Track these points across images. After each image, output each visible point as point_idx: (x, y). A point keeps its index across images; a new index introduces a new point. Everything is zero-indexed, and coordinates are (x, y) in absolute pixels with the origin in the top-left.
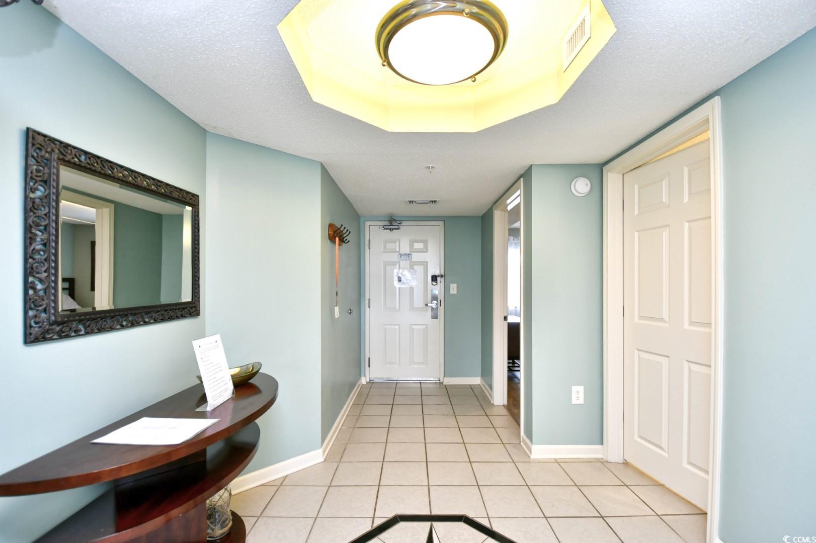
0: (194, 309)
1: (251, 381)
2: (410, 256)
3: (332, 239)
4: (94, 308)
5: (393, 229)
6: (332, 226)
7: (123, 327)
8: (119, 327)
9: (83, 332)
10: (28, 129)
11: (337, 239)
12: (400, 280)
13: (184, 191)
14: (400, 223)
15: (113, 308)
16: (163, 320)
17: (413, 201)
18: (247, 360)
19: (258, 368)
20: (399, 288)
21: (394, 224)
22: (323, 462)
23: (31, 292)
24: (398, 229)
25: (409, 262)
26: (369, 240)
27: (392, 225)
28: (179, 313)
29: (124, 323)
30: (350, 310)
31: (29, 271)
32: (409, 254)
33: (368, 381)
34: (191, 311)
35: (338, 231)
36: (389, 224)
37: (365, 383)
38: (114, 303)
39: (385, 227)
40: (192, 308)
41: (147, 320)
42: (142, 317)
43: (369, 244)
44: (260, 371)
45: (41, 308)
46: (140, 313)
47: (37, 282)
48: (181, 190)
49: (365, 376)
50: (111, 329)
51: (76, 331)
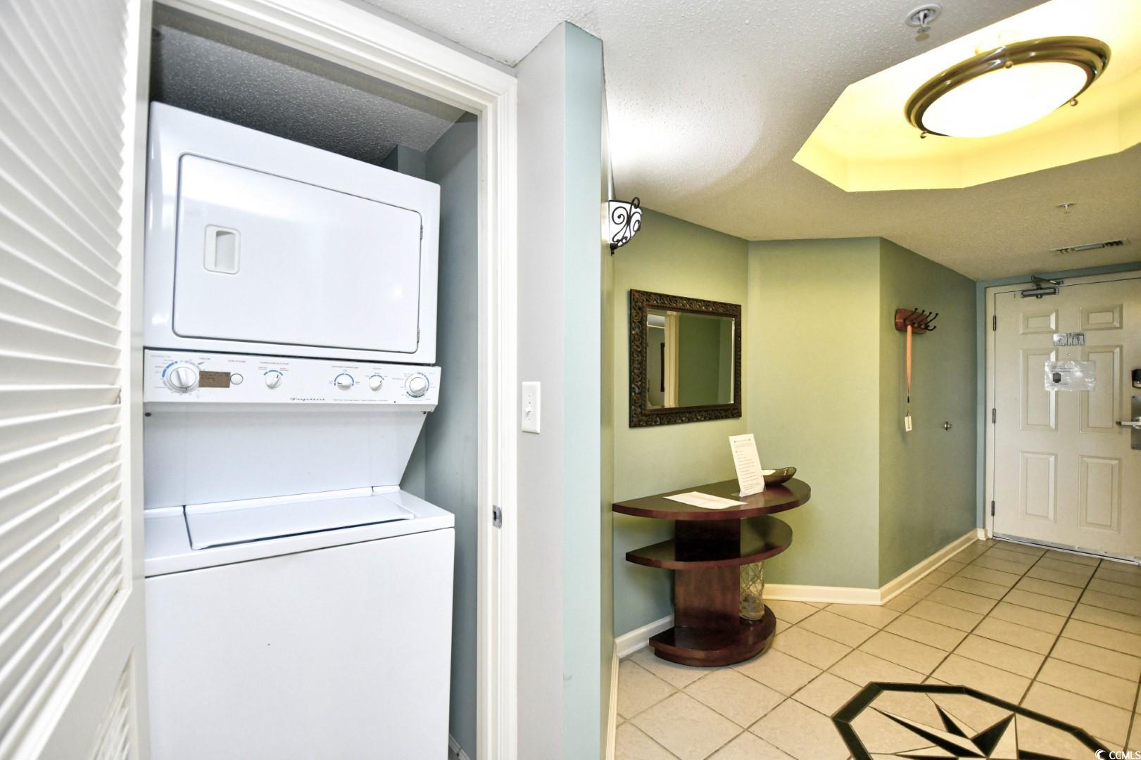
0: (736, 411)
1: (784, 484)
2: (1081, 337)
3: (901, 328)
4: (663, 406)
5: (1042, 295)
6: (900, 312)
7: (683, 422)
8: (680, 421)
9: (658, 423)
10: (631, 290)
11: (909, 328)
12: (1057, 379)
13: (728, 304)
14: (1058, 283)
15: (678, 406)
16: (711, 419)
17: (1066, 250)
18: (784, 464)
19: (793, 472)
20: (1057, 393)
21: (1043, 285)
22: (881, 606)
23: (633, 394)
24: (1054, 293)
25: (1079, 348)
26: (995, 318)
27: (1041, 289)
28: (723, 414)
29: (684, 419)
30: (947, 423)
31: (631, 381)
32: (1080, 335)
33: (991, 536)
34: (734, 412)
35: (914, 316)
36: (1035, 287)
37: (985, 539)
38: (679, 403)
39: (1026, 293)
40: (734, 409)
41: (699, 418)
42: (696, 415)
43: (995, 323)
44: (794, 477)
45: (637, 405)
46: (694, 411)
47: (636, 388)
48: (725, 304)
49: (984, 527)
50: (675, 423)
51: (655, 422)
